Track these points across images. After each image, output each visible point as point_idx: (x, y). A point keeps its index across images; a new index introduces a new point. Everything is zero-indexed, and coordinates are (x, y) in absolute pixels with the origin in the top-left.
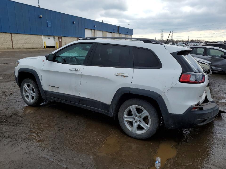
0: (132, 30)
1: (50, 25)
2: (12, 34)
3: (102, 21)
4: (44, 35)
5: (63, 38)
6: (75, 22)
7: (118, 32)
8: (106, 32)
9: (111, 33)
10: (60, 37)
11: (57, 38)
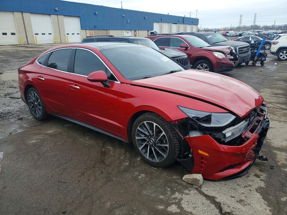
0: (198, 19)
1: (129, 22)
2: (108, 31)
3: (168, 13)
4: (125, 30)
5: (137, 31)
6: (146, 17)
7: (183, 22)
8: (172, 24)
9: (176, 24)
10: (135, 31)
11: (133, 31)
